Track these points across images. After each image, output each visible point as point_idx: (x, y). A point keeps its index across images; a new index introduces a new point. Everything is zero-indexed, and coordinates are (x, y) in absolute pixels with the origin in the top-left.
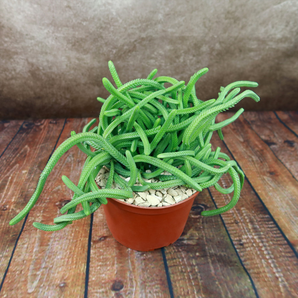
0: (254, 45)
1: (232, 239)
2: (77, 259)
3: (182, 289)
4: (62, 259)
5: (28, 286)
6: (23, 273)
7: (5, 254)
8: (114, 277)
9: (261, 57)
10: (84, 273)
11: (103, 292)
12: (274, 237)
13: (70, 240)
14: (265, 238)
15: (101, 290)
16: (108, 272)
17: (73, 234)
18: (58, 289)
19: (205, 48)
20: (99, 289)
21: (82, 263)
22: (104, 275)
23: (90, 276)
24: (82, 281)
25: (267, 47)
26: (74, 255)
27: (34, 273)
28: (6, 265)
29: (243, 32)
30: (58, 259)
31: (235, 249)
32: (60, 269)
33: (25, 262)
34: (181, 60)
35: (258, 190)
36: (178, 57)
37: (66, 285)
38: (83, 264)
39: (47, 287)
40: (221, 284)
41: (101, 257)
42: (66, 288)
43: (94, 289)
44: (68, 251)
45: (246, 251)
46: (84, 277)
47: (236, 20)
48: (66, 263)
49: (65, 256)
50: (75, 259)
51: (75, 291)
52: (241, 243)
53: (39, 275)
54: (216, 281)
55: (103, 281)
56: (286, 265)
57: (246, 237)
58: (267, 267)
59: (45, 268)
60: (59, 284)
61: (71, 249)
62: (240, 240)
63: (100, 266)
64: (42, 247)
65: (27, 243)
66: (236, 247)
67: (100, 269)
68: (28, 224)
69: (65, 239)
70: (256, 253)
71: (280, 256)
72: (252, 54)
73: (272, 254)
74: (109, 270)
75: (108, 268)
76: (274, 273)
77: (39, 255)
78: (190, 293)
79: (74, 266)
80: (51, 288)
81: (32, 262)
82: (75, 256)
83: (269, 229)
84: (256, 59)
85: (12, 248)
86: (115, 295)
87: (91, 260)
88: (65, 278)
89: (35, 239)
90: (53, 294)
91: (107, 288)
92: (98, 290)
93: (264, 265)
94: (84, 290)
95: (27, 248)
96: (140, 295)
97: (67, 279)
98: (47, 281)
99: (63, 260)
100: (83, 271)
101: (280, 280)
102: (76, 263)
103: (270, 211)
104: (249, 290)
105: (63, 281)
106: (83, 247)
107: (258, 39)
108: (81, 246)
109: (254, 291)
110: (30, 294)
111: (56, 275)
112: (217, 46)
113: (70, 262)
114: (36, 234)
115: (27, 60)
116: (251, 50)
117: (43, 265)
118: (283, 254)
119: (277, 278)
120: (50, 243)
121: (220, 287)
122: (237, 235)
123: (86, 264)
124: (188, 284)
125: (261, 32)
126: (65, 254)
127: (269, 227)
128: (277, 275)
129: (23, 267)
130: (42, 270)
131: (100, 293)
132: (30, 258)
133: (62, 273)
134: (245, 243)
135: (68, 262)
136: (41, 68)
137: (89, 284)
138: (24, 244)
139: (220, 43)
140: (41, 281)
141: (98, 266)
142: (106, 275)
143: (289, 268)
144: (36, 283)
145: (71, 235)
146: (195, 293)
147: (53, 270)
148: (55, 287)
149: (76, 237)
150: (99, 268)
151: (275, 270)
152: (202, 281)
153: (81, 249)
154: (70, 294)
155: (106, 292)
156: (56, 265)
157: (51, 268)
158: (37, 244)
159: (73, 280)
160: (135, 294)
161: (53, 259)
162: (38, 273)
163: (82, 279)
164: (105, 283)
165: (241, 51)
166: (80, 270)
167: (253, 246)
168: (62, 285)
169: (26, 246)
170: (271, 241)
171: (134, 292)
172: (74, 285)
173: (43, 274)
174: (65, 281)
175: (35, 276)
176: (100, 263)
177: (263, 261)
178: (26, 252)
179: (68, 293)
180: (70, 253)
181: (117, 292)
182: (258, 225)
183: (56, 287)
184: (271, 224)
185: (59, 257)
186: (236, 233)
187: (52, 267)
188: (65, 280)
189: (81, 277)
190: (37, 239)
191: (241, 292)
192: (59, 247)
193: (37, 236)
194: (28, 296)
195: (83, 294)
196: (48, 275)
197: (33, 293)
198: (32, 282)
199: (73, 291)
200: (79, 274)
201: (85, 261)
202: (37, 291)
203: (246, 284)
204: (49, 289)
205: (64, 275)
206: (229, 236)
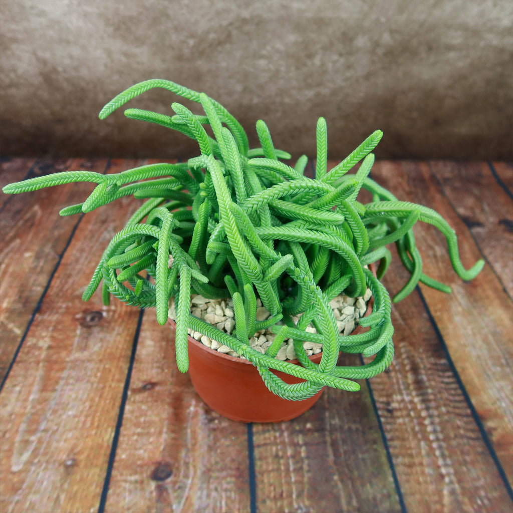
0: (456, 38)
1: (376, 397)
2: (100, 420)
3: (272, 488)
4: (75, 416)
5: (14, 459)
6: (7, 435)
8: (158, 457)
9: (468, 61)
10: (108, 446)
11: (136, 482)
12: (451, 401)
13: (92, 384)
14: (435, 400)
15: (133, 478)
16: (150, 447)
17: (99, 374)
18: (62, 469)
19: (361, 42)
20: (131, 475)
21: (108, 426)
22: (141, 452)
23: (119, 451)
24: (103, 460)
25: (482, 43)
26: (96, 412)
27: (26, 438)
29: (437, 13)
30: (69, 416)
31: (378, 417)
32: (70, 435)
33: (13, 417)
34: (317, 61)
35: (436, 311)
36: (310, 56)
37: (75, 464)
38: (110, 430)
39: (44, 465)
40: (342, 480)
41: (142, 419)
42: (75, 469)
43: (122, 475)
44: (88, 404)
45: (395, 423)
46: (109, 452)
48: (80, 425)
49: (82, 412)
50: (97, 419)
51: (90, 475)
52: (390, 408)
53: (32, 442)
54: (334, 474)
55: (139, 462)
56: (462, 453)
57: (399, 398)
58: (428, 455)
59: (46, 431)
60: (65, 461)
61: (92, 400)
62: (388, 404)
63: (139, 434)
64: (44, 394)
65: (21, 385)
66: (380, 413)
67: (137, 440)
68: (26, 350)
69: (85, 381)
70: (413, 429)
71: (456, 436)
72: (452, 55)
73: (442, 432)
74: (151, 443)
75: (151, 439)
76: (439, 467)
77: (39, 407)
78: (284, 495)
79: (94, 432)
80: (50, 466)
81: (24, 419)
82: (98, 414)
83: (443, 385)
84: (460, 64)
86: (156, 488)
87: (124, 422)
88: (76, 451)
89: (35, 377)
90: (52, 478)
91: (145, 475)
92: (129, 478)
93: (423, 452)
94: (104, 475)
95: (20, 392)
96: (199, 493)
97: (79, 453)
98: (45, 454)
99: (76, 420)
100: (108, 440)
101: (447, 480)
102: (98, 427)
103: (451, 352)
104: (389, 496)
105: (72, 456)
106: (113, 399)
107: (465, 28)
108: (110, 396)
109: (397, 498)
110: (14, 473)
111: (62, 444)
112: (386, 38)
113: (88, 424)
114: (37, 370)
115: (34, 53)
116: (450, 48)
117: (43, 426)
118: (462, 432)
119: (442, 476)
120: (58, 387)
121: (340, 485)
122: (384, 393)
123: (114, 429)
124: (283, 481)
125: (471, 15)
126: (81, 408)
127: (443, 382)
128: (443, 471)
129: (9, 426)
130: (39, 435)
131: (131, 482)
132: (22, 411)
133: (73, 442)
134: (396, 410)
135: (84, 423)
136: (60, 69)
137: (115, 464)
138: (15, 386)
139: (392, 32)
140: (35, 453)
141: (134, 434)
142: (145, 451)
143: (468, 458)
144: (26, 456)
145: (96, 376)
146: (294, 496)
147: (57, 436)
148: (57, 465)
149: (103, 380)
150: (135, 437)
151: (440, 462)
152: (310, 475)
153: (110, 403)
154: (81, 480)
155: (142, 482)
156: (64, 426)
157: (55, 432)
158: (36, 388)
159: (88, 455)
160: (190, 489)
161: (60, 416)
162: (33, 438)
163: (105, 455)
164: (141, 466)
165: (430, 48)
166: (103, 440)
167: (409, 415)
168: (69, 463)
169: (17, 389)
170: (445, 405)
171: (189, 486)
172: (90, 464)
173: (40, 441)
174: (76, 457)
175: (26, 442)
176: (139, 430)
177: (422, 443)
178: (17, 400)
179: (78, 477)
180: (91, 407)
181: (160, 483)
182: (427, 375)
183: (60, 465)
184: (448, 377)
185: (70, 413)
186: (383, 390)
187: (57, 430)
188: (75, 454)
189: (103, 452)
190: (38, 379)
191: (374, 499)
192: (74, 396)
193: (39, 373)
194: (10, 476)
195: (102, 481)
196: (49, 443)
197: (20, 472)
198: (21, 454)
199: (85, 475)
200: (100, 446)
201: (114, 423)
202: (25, 470)
203: (384, 486)
204: (46, 469)
205: (75, 446)
206: (371, 391)
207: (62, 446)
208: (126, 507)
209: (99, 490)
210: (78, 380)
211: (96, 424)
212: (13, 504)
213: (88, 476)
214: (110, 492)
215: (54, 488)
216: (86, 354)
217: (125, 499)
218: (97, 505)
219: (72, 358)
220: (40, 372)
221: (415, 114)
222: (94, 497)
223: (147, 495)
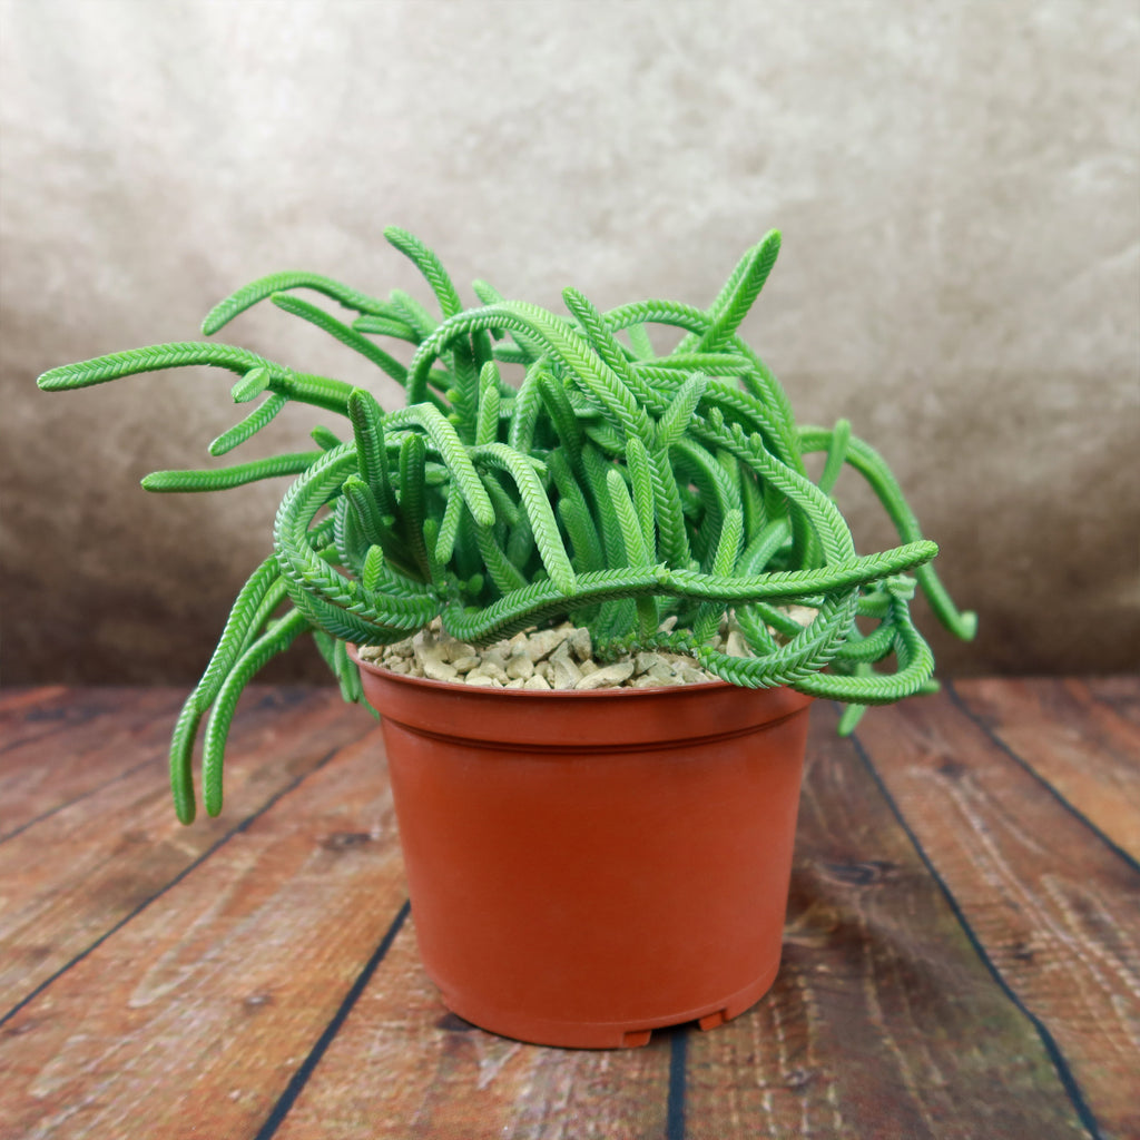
0: (1063, 397)
1: (984, 941)
2: (336, 951)
3: (727, 1050)
4: (282, 946)
5: (138, 992)
6: (133, 964)
7: (94, 923)
9: (1101, 440)
10: (347, 982)
11: (401, 1029)
13: (331, 910)
15: (394, 1024)
17: (347, 900)
18: (238, 1008)
19: (886, 414)
20: (390, 1020)
21: (352, 960)
23: (369, 990)
24: (330, 999)
25: (1118, 404)
26: (329, 941)
27: (173, 968)
28: (83, 946)
29: (1015, 353)
30: (269, 946)
31: (992, 969)
32: (267, 967)
33: (153, 943)
35: (1125, 840)
37: (269, 1002)
38: (354, 964)
39: (200, 1001)
40: (903, 1047)
42: (268, 1008)
43: (369, 1019)
44: (314, 933)
45: (1038, 972)
46: (347, 990)
47: (981, 313)
48: (292, 957)
49: (299, 942)
50: (330, 950)
51: (298, 1017)
52: (1024, 951)
53: (183, 974)
54: (883, 1037)
55: (412, 1005)
57: (1046, 935)
59: (215, 960)
60: (247, 998)
61: (326, 929)
62: (1020, 946)
63: (418, 971)
64: (225, 919)
65: (181, 908)
66: (996, 963)
67: (413, 979)
68: (203, 872)
69: (316, 907)
70: (1089, 978)
72: (1066, 430)
77: (210, 933)
78: (758, 1060)
79: (319, 965)
80: (213, 1003)
81: (175, 946)
82: (334, 945)
85: (122, 915)
86: (444, 1039)
87: (389, 955)
88: (274, 986)
89: (213, 900)
90: (215, 1017)
91: (422, 1022)
92: (385, 1024)
93: (1120, 1012)
94: (330, 1016)
95: (175, 916)
97: (281, 990)
98: (207, 987)
99: (285, 950)
100: (348, 977)
102: (330, 960)
104: (1032, 1067)
105: (264, 993)
106: (372, 928)
108: (365, 924)
109: (1054, 1069)
110: (132, 1009)
111: (245, 978)
112: (932, 406)
113: (310, 955)
114: (219, 891)
116: (1058, 417)
117: (211, 954)
120: (257, 913)
121: (897, 1052)
122: (1008, 933)
123: (365, 963)
124: (756, 1041)
126: (300, 936)
129: (141, 953)
130: (199, 965)
131: (388, 1029)
132: (173, 937)
133: (270, 975)
134: (1040, 952)
135: (302, 954)
137: (358, 1006)
138: (168, 909)
139: (941, 393)
140: (183, 987)
141: (407, 971)
142: (429, 991)
144: (164, 989)
145: (340, 901)
146: (782, 1060)
147: (239, 968)
148: (228, 1002)
149: (355, 906)
150: (410, 975)
152: (821, 1023)
153: (361, 933)
154: (277, 1022)
155: (414, 1030)
156: (258, 956)
157: (233, 964)
158: (210, 911)
159: (300, 993)
161: (252, 944)
162: (188, 970)
163: (337, 994)
164: (417, 1010)
165: (1020, 421)
166: (337, 976)
167: (1075, 959)
168: (256, 1000)
169: (172, 912)
172: (300, 1001)
173: (200, 973)
174: (272, 994)
175: (168, 974)
177: (1116, 999)
178: (167, 925)
179: (271, 1018)
180: (319, 937)
181: (456, 1032)
182: (1111, 914)
183: (234, 1002)
185: (274, 942)
186: (1003, 929)
187: (241, 960)
188: (271, 991)
189: (333, 989)
190: (217, 902)
191: (993, 1072)
192: (286, 922)
193: (220, 898)
194: (122, 1012)
195: (323, 1026)
196: (217, 977)
197: (144, 1008)
198: (155, 985)
199: (287, 1017)
200: (329, 983)
201: (366, 957)
202: (161, 1003)
203: (1018, 1051)
204: (205, 1005)
205: (276, 980)
206: (971, 936)
207: (246, 981)
208: (370, 1060)
209: (314, 1037)
210: (301, 904)
211: (326, 956)
212: (117, 1047)
213: (291, 1019)
214: (339, 1039)
215: (214, 1027)
216: (325, 878)
217: (369, 1049)
218: (304, 1055)
219: (295, 880)
220: (227, 893)
222: (300, 1045)
223: (423, 1045)
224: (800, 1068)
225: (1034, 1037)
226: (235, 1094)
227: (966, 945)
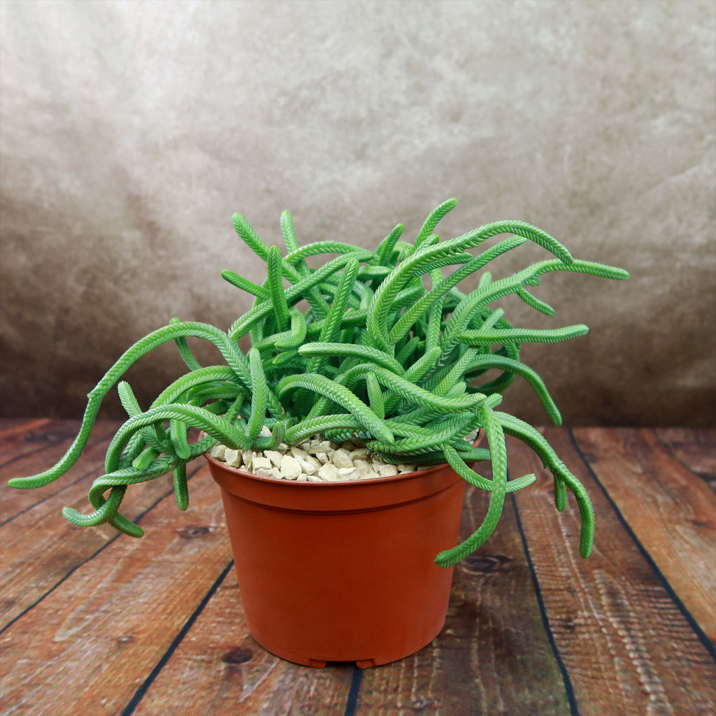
0: (645, 261)
1: (549, 614)
2: (175, 608)
3: (384, 682)
4: (145, 603)
5: (59, 632)
6: (60, 613)
7: (42, 584)
8: (238, 642)
9: (668, 287)
10: (177, 629)
11: (203, 661)
12: (666, 625)
13: (176, 580)
14: (639, 623)
15: (199, 657)
16: (231, 634)
17: (187, 573)
18: (114, 644)
20: (197, 655)
21: (183, 614)
22: (218, 637)
23: (189, 634)
24: (167, 640)
25: (678, 265)
26: (172, 601)
27: (81, 616)
28: (34, 600)
29: (615, 234)
30: (138, 603)
31: (550, 634)
32: (135, 617)
33: (73, 599)
35: (650, 547)
37: (132, 640)
38: (184, 617)
39: (93, 638)
40: (485, 684)
41: (228, 611)
42: (130, 645)
43: (186, 654)
44: (165, 595)
45: (577, 638)
46: (177, 634)
48: (149, 610)
49: (155, 600)
50: (171, 607)
51: (147, 651)
52: (570, 624)
53: (87, 620)
54: (477, 677)
55: (211, 645)
56: (679, 674)
57: (586, 614)
58: (625, 670)
59: (106, 612)
60: (120, 637)
61: (172, 592)
62: (569, 620)
63: (219, 622)
64: (115, 584)
65: (91, 576)
66: (552, 629)
67: (215, 627)
68: (109, 551)
69: (168, 577)
70: (604, 645)
71: (669, 658)
72: (645, 281)
73: (648, 652)
74: (233, 631)
75: (233, 628)
76: (641, 684)
77: (105, 593)
78: (400, 689)
79: (164, 617)
80: (100, 640)
81: (85, 601)
82: (175, 603)
83: (655, 611)
84: (659, 291)
85: (58, 579)
86: (225, 668)
87: (204, 611)
88: (136, 630)
89: (111, 570)
90: (99, 650)
91: (216, 656)
92: (194, 657)
93: (617, 668)
94: (164, 652)
95: (89, 581)
96: (282, 677)
97: (139, 633)
98: (99, 630)
99: (146, 606)
100: (178, 626)
101: (653, 697)
102: (170, 614)
103: (670, 582)
104: (557, 703)
105: (129, 634)
106: (197, 592)
107: (653, 249)
108: (194, 589)
109: (568, 706)
110: (55, 643)
111: (121, 624)
113: (160, 610)
114: (115, 564)
115: (190, 290)
116: (641, 273)
117: (104, 608)
118: (679, 654)
119: (646, 694)
120: (135, 581)
121: (482, 688)
122: (565, 610)
123: (190, 617)
124: (401, 676)
125: (656, 232)
126: (156, 597)
127: (655, 608)
128: (648, 688)
129: (65, 606)
130: (97, 614)
131: (195, 661)
132: (86, 595)
133: (135, 623)
134: (580, 625)
135: (155, 609)
136: (213, 306)
137: (181, 645)
138: (85, 575)
140: (86, 629)
141: (213, 622)
142: (222, 636)
143: (688, 680)
144: (75, 630)
145: (183, 574)
147: (118, 618)
148: (109, 639)
149: (191, 577)
150: (214, 625)
151: (643, 679)
152: (440, 671)
153: (191, 595)
154: (134, 654)
155: (210, 662)
156: (130, 610)
157: (116, 614)
158: (109, 578)
159: (150, 635)
160: (271, 673)
161: (128, 602)
162: (88, 617)
163: (171, 636)
164: (214, 648)
166: (173, 624)
167: (600, 631)
168: (124, 639)
169: (87, 578)
170: (654, 629)
171: (270, 669)
172: (149, 641)
173: (96, 620)
174: (134, 635)
175: (79, 620)
176: (221, 619)
177: (617, 659)
178: (83, 587)
179: (131, 652)
180: (167, 597)
181: (233, 665)
182: (628, 599)
183: (112, 640)
184: (665, 603)
185: (141, 600)
186: (562, 607)
187: (120, 612)
188: (134, 633)
189: (169, 633)
190: (114, 572)
191: (534, 704)
192: (150, 587)
193: (116, 568)
194: (50, 645)
195: (159, 657)
196: (105, 623)
197: (62, 643)
198: (70, 628)
199: (140, 651)
200: (168, 629)
201: (191, 612)
202: (70, 642)
203: (551, 692)
204: (96, 641)
205: (138, 626)
206: (543, 610)
207: (120, 627)
208: (182, 681)
209: (153, 665)
210: (160, 575)
211: (169, 611)
212: (44, 667)
213: (143, 652)
214: (167, 666)
215: (99, 657)
216: (178, 557)
217: (182, 673)
218: (146, 677)
219: (160, 558)
220: (119, 566)
221: (619, 360)
222: (144, 671)
223: (213, 673)
224: (422, 698)
225: (562, 684)
226: (104, 701)
227: (539, 617)
